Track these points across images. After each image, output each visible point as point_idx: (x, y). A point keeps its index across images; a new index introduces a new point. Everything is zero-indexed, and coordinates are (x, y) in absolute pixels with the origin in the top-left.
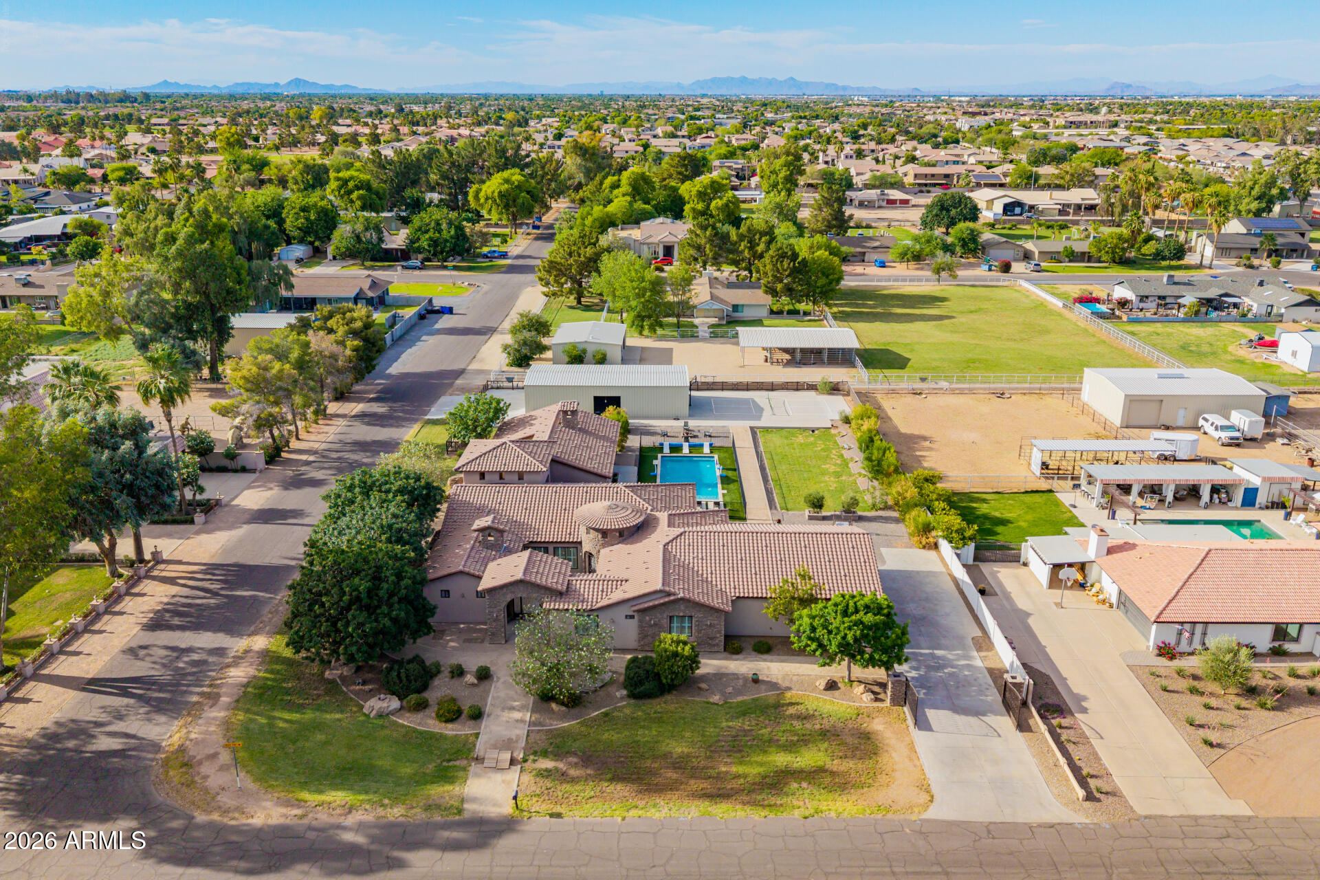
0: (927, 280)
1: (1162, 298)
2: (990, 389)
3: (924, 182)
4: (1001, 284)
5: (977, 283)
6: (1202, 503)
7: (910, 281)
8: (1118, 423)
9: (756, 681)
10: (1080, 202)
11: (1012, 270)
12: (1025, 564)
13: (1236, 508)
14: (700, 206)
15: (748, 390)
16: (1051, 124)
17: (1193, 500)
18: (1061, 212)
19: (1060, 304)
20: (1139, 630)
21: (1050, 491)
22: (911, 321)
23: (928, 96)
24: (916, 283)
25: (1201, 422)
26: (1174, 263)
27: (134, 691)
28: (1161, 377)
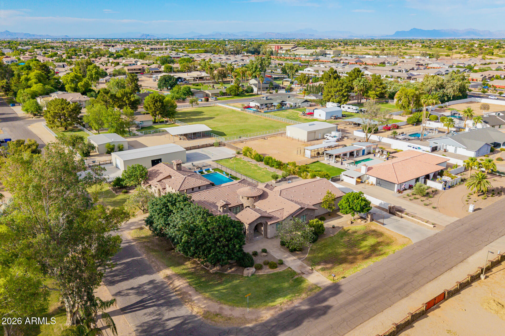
0: (189, 106)
1: (266, 104)
2: (261, 137)
3: (132, 72)
4: (212, 105)
5: (204, 106)
6: (355, 156)
7: (184, 107)
8: (306, 141)
9: (334, 227)
10: (197, 76)
11: (209, 100)
12: (342, 181)
13: (361, 156)
14: (73, 85)
15: (191, 150)
16: (144, 49)
17: (352, 156)
18: (194, 80)
19: (240, 110)
20: (388, 189)
21: (318, 161)
22: (204, 120)
23: (78, 39)
24: (185, 108)
25: (325, 136)
26: (251, 94)
27: (148, 305)
28: (310, 125)
